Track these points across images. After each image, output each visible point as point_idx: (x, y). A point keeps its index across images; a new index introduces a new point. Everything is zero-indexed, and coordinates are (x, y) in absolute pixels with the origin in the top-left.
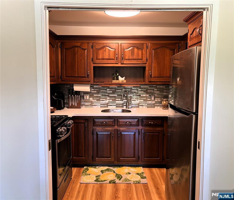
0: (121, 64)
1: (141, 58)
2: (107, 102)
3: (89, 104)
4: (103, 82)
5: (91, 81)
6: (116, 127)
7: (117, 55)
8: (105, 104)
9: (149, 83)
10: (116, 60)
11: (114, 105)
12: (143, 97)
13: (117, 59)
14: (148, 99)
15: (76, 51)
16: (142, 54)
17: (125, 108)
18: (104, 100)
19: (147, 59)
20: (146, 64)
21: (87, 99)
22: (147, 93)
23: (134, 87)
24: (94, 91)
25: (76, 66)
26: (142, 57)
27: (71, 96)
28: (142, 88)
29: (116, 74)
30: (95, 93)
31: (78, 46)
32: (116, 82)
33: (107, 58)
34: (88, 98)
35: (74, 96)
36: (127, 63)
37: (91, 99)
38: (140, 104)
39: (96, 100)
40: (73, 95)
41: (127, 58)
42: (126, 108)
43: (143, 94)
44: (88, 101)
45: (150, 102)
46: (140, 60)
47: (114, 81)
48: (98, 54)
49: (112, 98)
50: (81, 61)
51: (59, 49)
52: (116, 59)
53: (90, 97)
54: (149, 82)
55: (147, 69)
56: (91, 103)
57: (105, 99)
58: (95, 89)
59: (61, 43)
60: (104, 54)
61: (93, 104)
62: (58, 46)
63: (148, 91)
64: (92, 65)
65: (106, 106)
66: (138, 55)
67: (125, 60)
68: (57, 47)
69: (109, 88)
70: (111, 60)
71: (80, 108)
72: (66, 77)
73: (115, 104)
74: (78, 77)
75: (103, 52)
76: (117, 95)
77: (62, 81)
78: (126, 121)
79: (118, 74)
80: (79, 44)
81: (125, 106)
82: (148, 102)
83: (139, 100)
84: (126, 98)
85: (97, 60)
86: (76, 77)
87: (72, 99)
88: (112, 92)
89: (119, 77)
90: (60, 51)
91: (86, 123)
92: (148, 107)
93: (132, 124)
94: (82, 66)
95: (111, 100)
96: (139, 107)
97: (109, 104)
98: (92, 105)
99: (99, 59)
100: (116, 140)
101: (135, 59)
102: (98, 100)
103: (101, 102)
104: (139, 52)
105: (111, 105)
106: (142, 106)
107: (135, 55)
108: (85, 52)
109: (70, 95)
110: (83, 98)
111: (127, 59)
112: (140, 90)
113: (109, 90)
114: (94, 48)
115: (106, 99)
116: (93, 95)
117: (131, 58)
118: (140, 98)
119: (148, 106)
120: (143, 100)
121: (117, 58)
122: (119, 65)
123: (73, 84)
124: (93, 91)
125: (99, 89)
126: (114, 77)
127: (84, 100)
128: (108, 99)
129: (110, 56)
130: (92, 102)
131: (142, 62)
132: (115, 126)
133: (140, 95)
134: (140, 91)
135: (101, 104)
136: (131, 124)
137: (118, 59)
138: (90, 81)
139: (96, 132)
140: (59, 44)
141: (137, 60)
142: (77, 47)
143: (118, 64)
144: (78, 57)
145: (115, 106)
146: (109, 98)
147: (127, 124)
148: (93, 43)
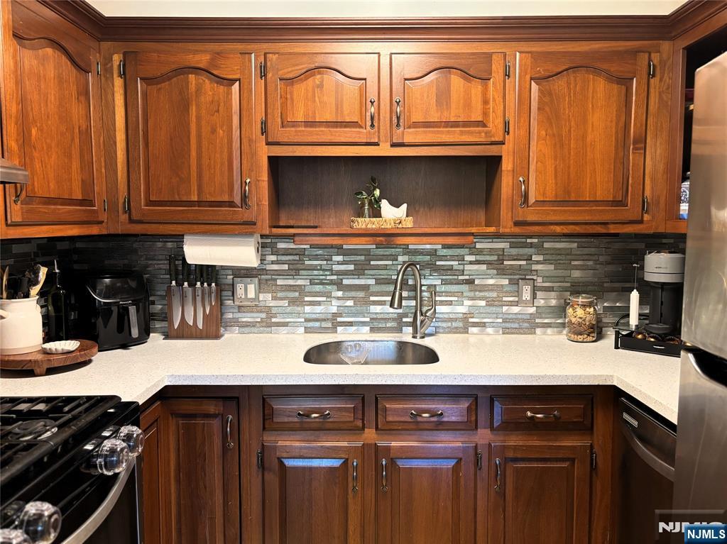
0: (393, 145)
1: (480, 119)
2: (334, 310)
3: (259, 320)
4: (316, 227)
5: (259, 224)
6: (370, 435)
7: (376, 104)
8: (324, 320)
9: (517, 230)
10: (368, 128)
11: (364, 324)
12: (484, 288)
13: (372, 126)
14: (505, 299)
15: (192, 87)
16: (486, 102)
17: (407, 335)
18: (319, 303)
19: (506, 124)
20: (502, 143)
21: (247, 299)
22: (502, 272)
23: (445, 246)
24: (277, 262)
25: (194, 153)
26: (485, 114)
27: (180, 284)
28: (480, 252)
29: (371, 193)
30: (280, 273)
31: (201, 66)
32: (369, 226)
33: (329, 117)
34: (251, 294)
35: (192, 285)
36: (419, 139)
37: (266, 298)
38: (471, 320)
39: (286, 303)
40: (186, 284)
41: (417, 117)
42: (414, 337)
43: (484, 275)
44: (255, 307)
45: (516, 309)
46: (478, 126)
47: (364, 223)
48: (289, 102)
49: (353, 294)
50: (213, 131)
51: (118, 83)
52: (369, 123)
53: (260, 290)
54: (517, 224)
55: (506, 165)
56: (264, 315)
57: (324, 299)
58: (280, 258)
59: (125, 54)
60: (317, 99)
61: (274, 320)
62: (112, 66)
63: (505, 263)
64: (264, 152)
65: (330, 325)
66: (468, 105)
67: (409, 127)
68: (108, 70)
69: (339, 250)
70: (345, 127)
71: (217, 336)
72: (150, 203)
73: (368, 320)
74: (199, 203)
75: (310, 94)
76: (372, 282)
77: (131, 221)
78: (416, 410)
79: (377, 192)
80: (202, 60)
81: (407, 324)
82: (505, 308)
83: (467, 303)
84: (412, 294)
85: (283, 127)
86: (191, 203)
87: (183, 297)
88: (352, 267)
89: (384, 204)
90: (122, 91)
91: (230, 417)
92: (506, 331)
93: (445, 419)
94: (218, 155)
95: (350, 303)
96: (467, 333)
97: (339, 319)
98: (268, 324)
99: (294, 124)
100: (370, 494)
101: (455, 124)
102: (293, 302)
103: (308, 309)
104: (473, 92)
105: (351, 324)
106: (483, 325)
107: (453, 106)
108: (229, 93)
109: (174, 283)
110: (230, 293)
111: (416, 125)
112: (472, 258)
113: (340, 258)
114: (269, 75)
115: (328, 295)
116: (276, 280)
117: (434, 118)
118: (472, 294)
119: (508, 325)
120: (483, 303)
121: (372, 118)
122: (384, 150)
123: (183, 235)
124: (273, 262)
125: (297, 258)
126: (363, 205)
127: (237, 303)
128: (338, 298)
129: (342, 112)
130: (268, 310)
131: (486, 137)
132: (363, 428)
133: (470, 282)
134: (471, 263)
135: (307, 320)
136: (441, 423)
137: (376, 124)
138: (254, 224)
139: (278, 458)
140: (117, 59)
141: (464, 126)
142: (196, 70)
143: (377, 144)
144: (199, 118)
145: (368, 328)
146: (340, 294)
147: (419, 419)
148: (265, 54)
